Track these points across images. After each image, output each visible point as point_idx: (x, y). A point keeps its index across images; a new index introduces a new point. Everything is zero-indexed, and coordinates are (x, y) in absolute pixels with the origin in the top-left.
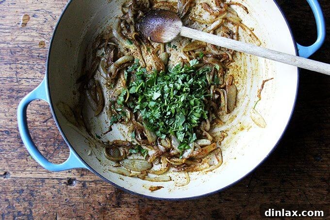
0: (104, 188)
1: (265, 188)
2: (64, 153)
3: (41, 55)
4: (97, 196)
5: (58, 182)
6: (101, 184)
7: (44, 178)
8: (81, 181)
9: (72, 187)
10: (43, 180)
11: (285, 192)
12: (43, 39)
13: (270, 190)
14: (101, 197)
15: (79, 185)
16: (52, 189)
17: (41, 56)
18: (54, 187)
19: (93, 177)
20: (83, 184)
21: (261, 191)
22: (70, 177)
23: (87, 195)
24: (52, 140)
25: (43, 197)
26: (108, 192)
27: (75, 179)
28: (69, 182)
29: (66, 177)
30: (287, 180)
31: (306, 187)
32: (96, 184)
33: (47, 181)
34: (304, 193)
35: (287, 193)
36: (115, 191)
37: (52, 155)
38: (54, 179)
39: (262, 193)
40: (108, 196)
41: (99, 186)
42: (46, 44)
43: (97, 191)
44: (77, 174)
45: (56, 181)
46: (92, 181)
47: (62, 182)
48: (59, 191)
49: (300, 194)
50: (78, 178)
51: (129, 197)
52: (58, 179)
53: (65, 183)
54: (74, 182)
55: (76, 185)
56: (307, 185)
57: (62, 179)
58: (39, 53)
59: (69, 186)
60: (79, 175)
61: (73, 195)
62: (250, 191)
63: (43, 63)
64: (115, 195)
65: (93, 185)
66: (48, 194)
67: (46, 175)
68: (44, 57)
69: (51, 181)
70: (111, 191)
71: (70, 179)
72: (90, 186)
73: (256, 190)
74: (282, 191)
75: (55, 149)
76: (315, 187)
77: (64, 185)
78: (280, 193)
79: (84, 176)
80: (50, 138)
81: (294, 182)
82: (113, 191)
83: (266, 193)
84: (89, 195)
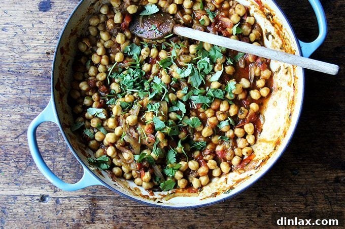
0: (78, 204)
1: (241, 203)
3: (11, 70)
4: (70, 212)
5: (31, 199)
6: (75, 200)
7: (17, 195)
8: (54, 198)
9: (45, 204)
10: (15, 197)
11: (262, 206)
12: (13, 54)
13: (247, 204)
14: (75, 213)
15: (53, 202)
16: (24, 206)
18: (26, 204)
19: (66, 193)
20: (56, 201)
21: (237, 206)
22: (43, 194)
23: (61, 212)
25: (15, 214)
26: (82, 208)
27: (48, 196)
28: (41, 198)
29: (39, 193)
30: (264, 194)
31: (283, 201)
32: (70, 200)
33: (19, 198)
34: (281, 207)
35: (264, 208)
36: (89, 207)
37: (24, 172)
38: (26, 196)
39: (238, 208)
40: (82, 212)
41: (73, 202)
42: (16, 58)
43: (71, 208)
44: (50, 190)
45: (29, 198)
46: (66, 198)
47: (35, 199)
48: (32, 208)
49: (277, 209)
50: (51, 194)
51: (103, 213)
52: (31, 196)
53: (38, 200)
54: (47, 198)
55: (49, 202)
56: (284, 199)
57: (35, 196)
58: (10, 68)
59: (42, 203)
60: (52, 191)
61: (46, 212)
62: (226, 205)
63: (14, 78)
64: (89, 211)
65: (66, 201)
66: (21, 211)
67: (19, 192)
68: (14, 72)
69: (23, 198)
70: (85, 208)
71: (43, 196)
72: (63, 202)
73: (232, 205)
74: (259, 206)
75: (28, 166)
76: (292, 201)
77: (38, 201)
78: (256, 207)
79: (57, 193)
80: (22, 155)
81: (271, 197)
82: (88, 207)
83: (242, 207)
84: (63, 211)
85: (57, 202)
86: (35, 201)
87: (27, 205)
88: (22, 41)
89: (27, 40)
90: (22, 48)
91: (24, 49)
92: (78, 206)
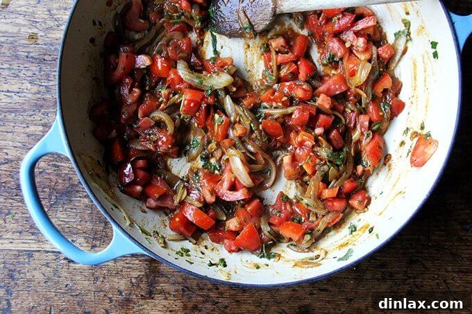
0: (128, 268)
1: (383, 273)
2: (65, 210)
3: (31, 55)
4: (116, 280)
5: (55, 258)
6: (124, 260)
7: (33, 251)
9: (77, 266)
10: (30, 254)
11: (415, 278)
12: (35, 31)
13: (391, 275)
14: (123, 282)
16: (44, 268)
17: (32, 57)
18: (47, 265)
21: (377, 276)
23: (101, 279)
24: (45, 190)
25: (29, 280)
26: (135, 274)
30: (417, 260)
31: (447, 272)
32: (115, 261)
33: (36, 255)
34: (445, 281)
35: (418, 281)
36: (146, 273)
38: (48, 252)
39: (378, 280)
40: (134, 281)
41: (120, 265)
42: (39, 38)
43: (117, 273)
44: (85, 245)
45: (51, 256)
47: (62, 258)
48: (56, 271)
49: (438, 283)
51: (166, 283)
52: (55, 252)
53: (65, 259)
56: (449, 269)
58: (29, 52)
59: (71, 264)
60: (88, 246)
61: (78, 278)
62: (359, 276)
63: (34, 68)
64: (144, 279)
65: (110, 263)
66: (38, 275)
67: (35, 246)
68: (36, 59)
69: (44, 256)
70: (139, 273)
72: (106, 264)
73: (368, 276)
74: (410, 278)
75: (51, 205)
76: (461, 272)
77: (65, 262)
78: (406, 280)
80: (44, 188)
81: (429, 264)
82: (143, 273)
83: (384, 279)
84: (104, 278)
86: (62, 262)
87: (48, 267)
88: (50, 11)
89: (58, 10)
90: (49, 23)
91: (53, 25)
92: (128, 270)
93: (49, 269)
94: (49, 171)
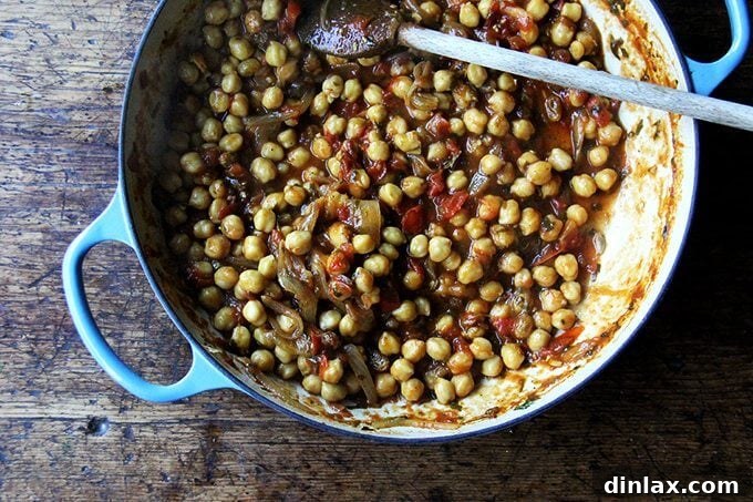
0: (175, 439)
1: (553, 436)
2: (79, 357)
3: (22, 126)
4: (157, 458)
5: (64, 427)
6: (168, 428)
7: (32, 419)
8: (119, 425)
9: (99, 439)
10: (27, 423)
11: (600, 444)
12: (27, 90)
13: (566, 439)
14: (167, 460)
15: (116, 433)
16: (50, 444)
17: (24, 131)
18: (54, 439)
19: (148, 413)
20: (124, 431)
21: (543, 442)
22: (95, 414)
23: (135, 457)
24: (49, 327)
25: (27, 463)
26: (185, 448)
27: (104, 420)
28: (90, 425)
29: (84, 414)
30: (604, 416)
31: (647, 433)
32: (156, 430)
33: (37, 424)
34: (645, 447)
35: (606, 448)
36: (202, 446)
37: (51, 364)
38: (54, 419)
39: (546, 448)
40: (184, 458)
41: (162, 435)
42: (34, 101)
43: (159, 448)
44: (110, 407)
45: (60, 426)
46: (147, 424)
47: (75, 428)
48: (67, 448)
49: (634, 450)
50: (112, 416)
51: (232, 460)
52: (65, 419)
53: (81, 429)
54: (103, 426)
55: (107, 435)
56: (651, 428)
57: (75, 420)
58: (18, 123)
59: (90, 437)
60: (114, 409)
61: (100, 457)
62: (518, 442)
63: (27, 147)
64: (200, 456)
65: (148, 433)
66: (40, 455)
67: (37, 411)
68: (29, 133)
69: (48, 426)
70: (191, 447)
71: (94, 419)
72: (141, 434)
73: (531, 442)
74: (593, 443)
75: (58, 349)
76: (668, 432)
77: (80, 433)
78: (587, 446)
79: (128, 413)
80: (47, 324)
81: (621, 422)
82: (197, 447)
83: (554, 447)
84: (140, 456)
85: (127, 433)
86: (76, 433)
87: (55, 441)
88: (47, 60)
89: (59, 58)
90: (47, 78)
91: (53, 81)
92: (176, 442)
93: (56, 445)
94: (54, 299)
